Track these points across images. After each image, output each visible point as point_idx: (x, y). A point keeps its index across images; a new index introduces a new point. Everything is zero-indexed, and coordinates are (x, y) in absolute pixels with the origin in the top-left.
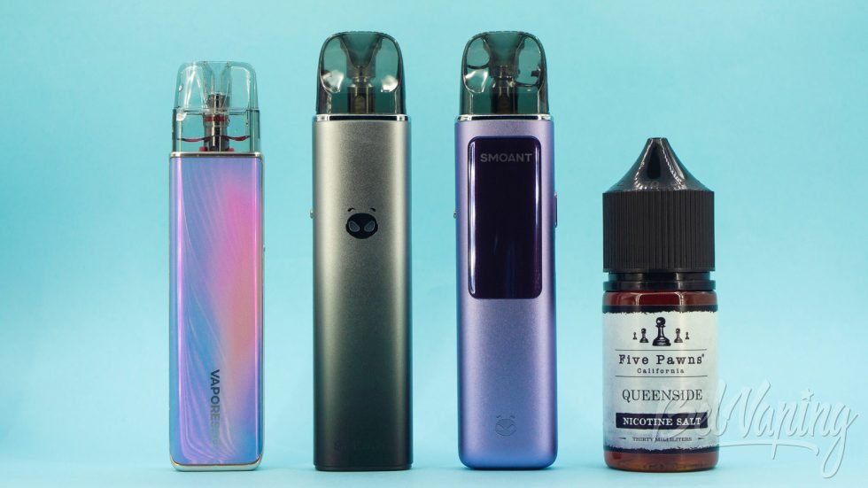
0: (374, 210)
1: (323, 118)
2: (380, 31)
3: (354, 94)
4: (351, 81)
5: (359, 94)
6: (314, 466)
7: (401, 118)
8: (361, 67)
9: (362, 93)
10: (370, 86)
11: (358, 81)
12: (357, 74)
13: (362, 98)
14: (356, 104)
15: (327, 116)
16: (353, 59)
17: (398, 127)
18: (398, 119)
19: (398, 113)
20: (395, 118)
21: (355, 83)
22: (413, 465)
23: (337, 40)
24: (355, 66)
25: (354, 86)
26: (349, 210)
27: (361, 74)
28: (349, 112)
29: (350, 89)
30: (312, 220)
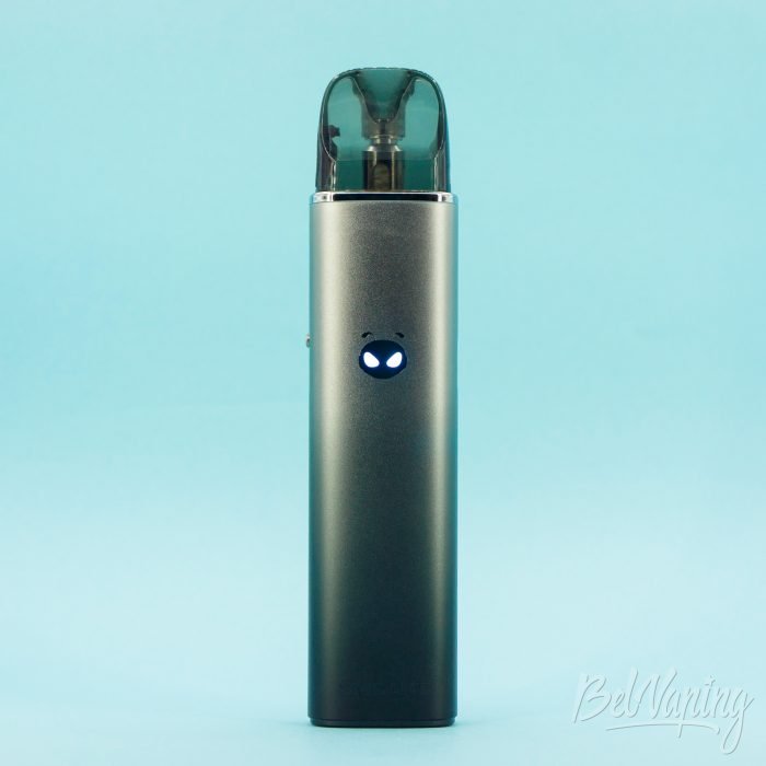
0: (402, 336)
1: (325, 198)
2: (411, 68)
3: (372, 161)
4: (368, 142)
5: (379, 161)
6: (309, 719)
7: (444, 199)
8: (384, 121)
9: (385, 161)
10: (397, 149)
11: (378, 141)
12: (378, 132)
13: (386, 168)
14: (376, 176)
15: (330, 194)
16: (371, 110)
17: (438, 211)
18: (440, 199)
19: (439, 190)
20: (434, 198)
21: (376, 145)
22: (456, 719)
23: (348, 81)
24: (375, 120)
25: (371, 149)
26: (364, 335)
27: (383, 132)
28: (365, 188)
29: (366, 154)
30: (308, 350)
